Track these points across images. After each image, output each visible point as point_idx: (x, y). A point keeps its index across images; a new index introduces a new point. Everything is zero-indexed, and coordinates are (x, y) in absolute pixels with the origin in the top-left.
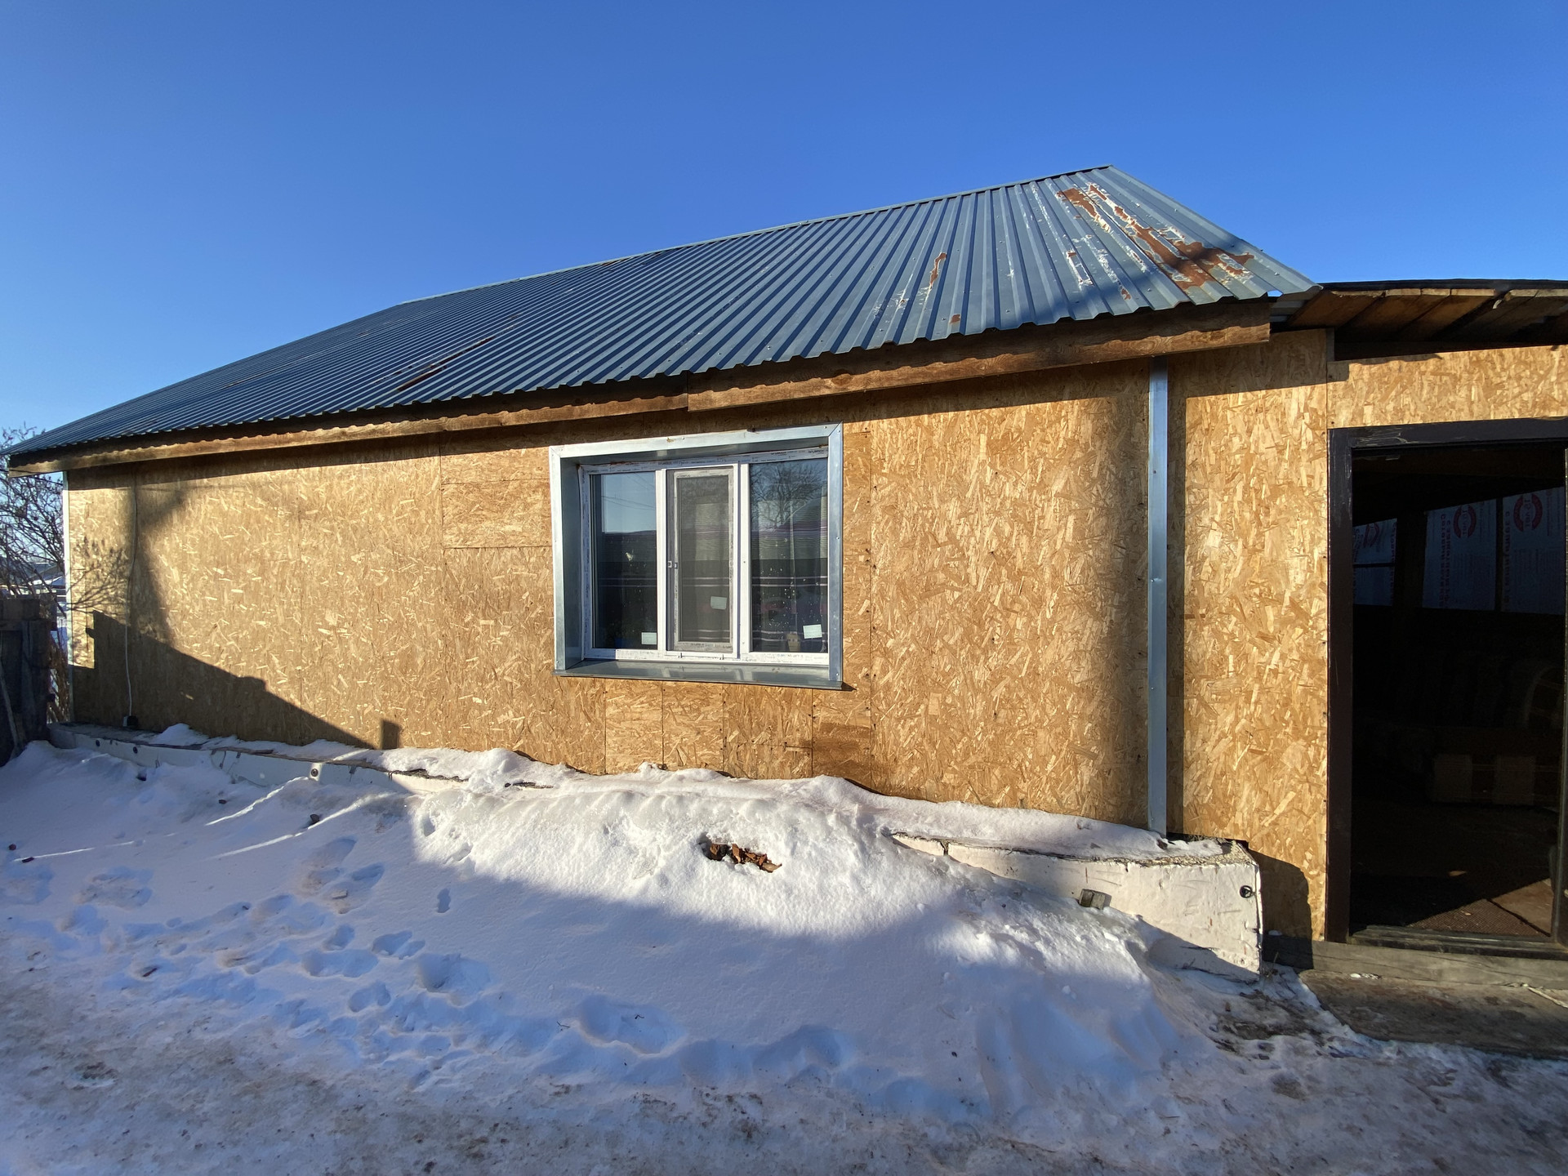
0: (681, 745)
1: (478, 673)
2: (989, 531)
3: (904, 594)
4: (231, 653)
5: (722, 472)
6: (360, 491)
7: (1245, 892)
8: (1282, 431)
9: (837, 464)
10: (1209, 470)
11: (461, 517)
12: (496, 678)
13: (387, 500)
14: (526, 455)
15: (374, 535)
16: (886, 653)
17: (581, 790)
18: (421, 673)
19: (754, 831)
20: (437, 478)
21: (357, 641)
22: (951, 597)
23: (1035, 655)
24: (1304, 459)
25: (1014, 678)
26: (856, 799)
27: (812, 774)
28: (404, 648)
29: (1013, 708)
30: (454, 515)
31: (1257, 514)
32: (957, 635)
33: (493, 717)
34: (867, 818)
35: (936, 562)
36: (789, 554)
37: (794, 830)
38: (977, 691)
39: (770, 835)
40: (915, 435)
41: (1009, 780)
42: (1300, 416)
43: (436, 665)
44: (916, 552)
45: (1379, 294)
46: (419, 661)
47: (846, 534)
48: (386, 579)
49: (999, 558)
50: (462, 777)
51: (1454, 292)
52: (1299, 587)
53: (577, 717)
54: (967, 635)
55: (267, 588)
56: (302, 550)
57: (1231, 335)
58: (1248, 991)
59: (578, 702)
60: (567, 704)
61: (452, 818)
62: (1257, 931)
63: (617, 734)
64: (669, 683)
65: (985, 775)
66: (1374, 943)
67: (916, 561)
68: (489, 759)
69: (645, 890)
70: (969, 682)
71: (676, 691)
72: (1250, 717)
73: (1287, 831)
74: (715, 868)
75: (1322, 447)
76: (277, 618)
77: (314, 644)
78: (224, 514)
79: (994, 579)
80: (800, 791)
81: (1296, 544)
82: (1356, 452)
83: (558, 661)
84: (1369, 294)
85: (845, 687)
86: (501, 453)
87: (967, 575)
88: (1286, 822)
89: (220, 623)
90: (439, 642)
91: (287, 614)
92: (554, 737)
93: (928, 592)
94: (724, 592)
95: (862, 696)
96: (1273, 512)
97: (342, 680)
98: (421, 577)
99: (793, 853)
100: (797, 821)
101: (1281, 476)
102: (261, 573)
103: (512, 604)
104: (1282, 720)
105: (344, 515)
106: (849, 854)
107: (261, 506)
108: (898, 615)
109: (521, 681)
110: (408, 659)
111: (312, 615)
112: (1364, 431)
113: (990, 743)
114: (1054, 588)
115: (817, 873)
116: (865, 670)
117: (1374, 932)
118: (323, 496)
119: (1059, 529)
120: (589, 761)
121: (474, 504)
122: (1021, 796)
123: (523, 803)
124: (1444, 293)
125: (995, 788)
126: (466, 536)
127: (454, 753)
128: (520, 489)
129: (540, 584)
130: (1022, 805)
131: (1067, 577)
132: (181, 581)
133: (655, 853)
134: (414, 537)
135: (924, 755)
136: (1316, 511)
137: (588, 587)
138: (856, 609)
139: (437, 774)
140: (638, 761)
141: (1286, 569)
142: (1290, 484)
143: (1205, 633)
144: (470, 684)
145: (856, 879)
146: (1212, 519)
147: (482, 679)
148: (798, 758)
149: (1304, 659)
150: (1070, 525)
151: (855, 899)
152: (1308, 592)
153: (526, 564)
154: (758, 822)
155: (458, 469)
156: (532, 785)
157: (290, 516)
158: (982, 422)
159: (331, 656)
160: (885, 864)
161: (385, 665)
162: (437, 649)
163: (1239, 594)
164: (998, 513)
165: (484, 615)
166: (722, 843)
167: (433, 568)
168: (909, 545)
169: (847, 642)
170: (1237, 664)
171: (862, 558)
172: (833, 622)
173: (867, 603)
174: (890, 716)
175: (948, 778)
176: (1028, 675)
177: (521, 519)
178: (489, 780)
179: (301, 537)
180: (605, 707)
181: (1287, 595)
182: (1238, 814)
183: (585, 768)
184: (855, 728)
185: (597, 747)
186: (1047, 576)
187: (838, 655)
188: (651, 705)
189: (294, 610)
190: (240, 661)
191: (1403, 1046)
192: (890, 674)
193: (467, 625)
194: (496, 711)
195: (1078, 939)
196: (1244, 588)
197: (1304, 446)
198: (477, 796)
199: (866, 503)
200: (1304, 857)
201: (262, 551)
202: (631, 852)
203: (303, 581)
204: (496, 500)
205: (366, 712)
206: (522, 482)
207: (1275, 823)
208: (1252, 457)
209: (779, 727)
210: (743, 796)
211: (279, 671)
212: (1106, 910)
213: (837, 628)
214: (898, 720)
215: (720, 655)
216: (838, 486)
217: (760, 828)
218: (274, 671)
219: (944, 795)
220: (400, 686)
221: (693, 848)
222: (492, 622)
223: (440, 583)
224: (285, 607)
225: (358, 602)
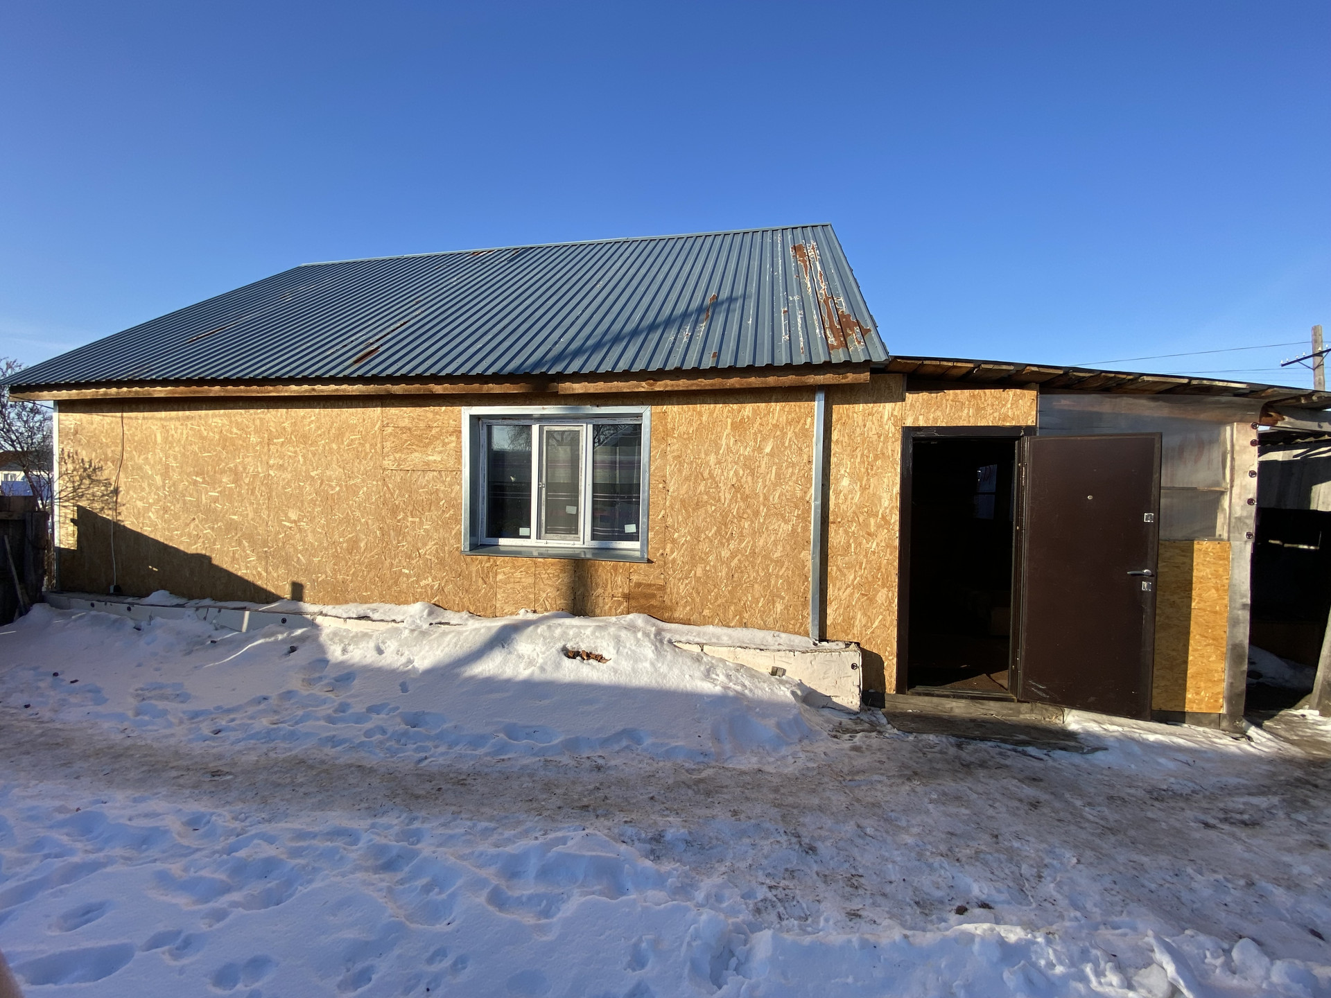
0: (546, 598)
1: (406, 553)
2: (732, 473)
3: (685, 507)
4: (207, 538)
5: (576, 429)
6: (319, 428)
7: (853, 666)
8: (880, 426)
9: (648, 430)
10: (844, 444)
11: (396, 449)
12: (420, 556)
13: (340, 435)
14: (445, 411)
15: (329, 458)
16: (674, 541)
17: (483, 625)
18: (364, 553)
19: (595, 642)
20: (379, 423)
21: (314, 531)
22: (711, 509)
23: (754, 542)
24: (890, 441)
25: (743, 555)
26: (654, 625)
27: (628, 613)
28: (351, 536)
29: (742, 572)
30: (391, 448)
31: (867, 469)
32: (713, 531)
33: (417, 582)
34: (659, 633)
35: (703, 489)
36: (616, 481)
37: (618, 641)
38: (723, 563)
39: (605, 644)
40: (692, 416)
41: (739, 613)
42: (889, 419)
43: (375, 548)
44: (691, 483)
45: (921, 362)
46: (362, 545)
47: (652, 470)
48: (338, 489)
49: (736, 488)
50: (398, 620)
51: (955, 364)
52: (886, 508)
53: (477, 581)
54: (718, 532)
55: (239, 492)
56: (271, 467)
57: (851, 378)
58: (853, 717)
59: (477, 571)
60: (470, 573)
61: (396, 644)
62: (859, 686)
63: (504, 592)
64: (540, 560)
65: (726, 610)
66: (919, 694)
67: (692, 488)
68: (416, 610)
69: (533, 673)
70: (719, 558)
71: (544, 564)
72: (861, 576)
73: (879, 636)
74: (572, 663)
75: (899, 436)
76: (247, 514)
77: (279, 533)
78: (203, 438)
79: (733, 499)
80: (622, 621)
81: (885, 486)
82: (914, 439)
83: (464, 544)
84: (916, 362)
85: (649, 561)
86: (427, 408)
87: (719, 497)
88: (878, 632)
89: (198, 517)
90: (378, 532)
91: (256, 511)
92: (461, 594)
93: (698, 505)
94: (576, 503)
95: (659, 566)
96: (875, 468)
97: (301, 557)
98: (365, 489)
99: (617, 652)
100: (620, 636)
101: (879, 450)
102: (235, 481)
103: (433, 508)
104: (877, 578)
105: (305, 443)
106: (648, 651)
107: (236, 434)
108: (681, 519)
109: (438, 558)
110: (354, 544)
111: (277, 512)
112: (919, 429)
113: (729, 592)
114: (764, 506)
115: (631, 662)
116: (661, 551)
117: (919, 689)
118: (289, 430)
119: (768, 473)
120: (485, 609)
121: (406, 441)
122: (745, 621)
123: (444, 634)
124: (950, 364)
125: (731, 617)
126: (399, 462)
127: (388, 606)
128: (440, 433)
129: (453, 495)
130: (746, 626)
131: (771, 499)
132: (164, 486)
133: (535, 656)
134: (360, 461)
135: (693, 600)
136: (895, 469)
137: (484, 498)
138: (657, 516)
139: (379, 619)
140: (517, 608)
141: (880, 498)
142: (883, 454)
143: (840, 531)
144: (400, 560)
145: (652, 664)
146: (845, 471)
147: (410, 557)
148: (620, 603)
149: (887, 546)
150: (774, 471)
151: (652, 674)
152: (890, 511)
153: (443, 482)
154: (597, 637)
155: (395, 417)
156: (448, 624)
157: (261, 442)
158: (729, 411)
159: (292, 542)
160: (669, 657)
161: (336, 548)
162: (376, 536)
163: (857, 511)
164: (736, 463)
165: (412, 514)
166: (576, 650)
167: (375, 483)
168: (687, 479)
169: (651, 535)
170: (856, 548)
171: (661, 486)
172: (643, 523)
173: (663, 512)
174: (674, 578)
175: (706, 612)
176: (750, 553)
177: (440, 452)
178: (418, 621)
179: (270, 457)
180: (496, 575)
181: (881, 512)
182: (855, 628)
183: (482, 613)
184: (654, 585)
185: (490, 600)
186: (761, 499)
187: (646, 542)
188: (527, 573)
189: (262, 509)
190: (215, 545)
191: (918, 735)
192: (675, 554)
193: (399, 521)
194: (419, 578)
195: (767, 689)
196: (860, 508)
197: (890, 435)
198: (412, 631)
199: (664, 453)
200: (886, 650)
201: (236, 466)
202: (520, 657)
203: (271, 490)
204: (423, 440)
205: (320, 579)
206: (442, 428)
207: (872, 632)
208: (865, 439)
209: (609, 585)
210: (587, 624)
211: (248, 552)
212: (784, 677)
213: (645, 526)
214: (679, 580)
215: (572, 542)
216: (648, 443)
217: (598, 641)
218: (245, 552)
219: (705, 622)
220: (347, 562)
221: (559, 652)
222: (418, 519)
223: (379, 493)
224: (255, 506)
225: (315, 505)
